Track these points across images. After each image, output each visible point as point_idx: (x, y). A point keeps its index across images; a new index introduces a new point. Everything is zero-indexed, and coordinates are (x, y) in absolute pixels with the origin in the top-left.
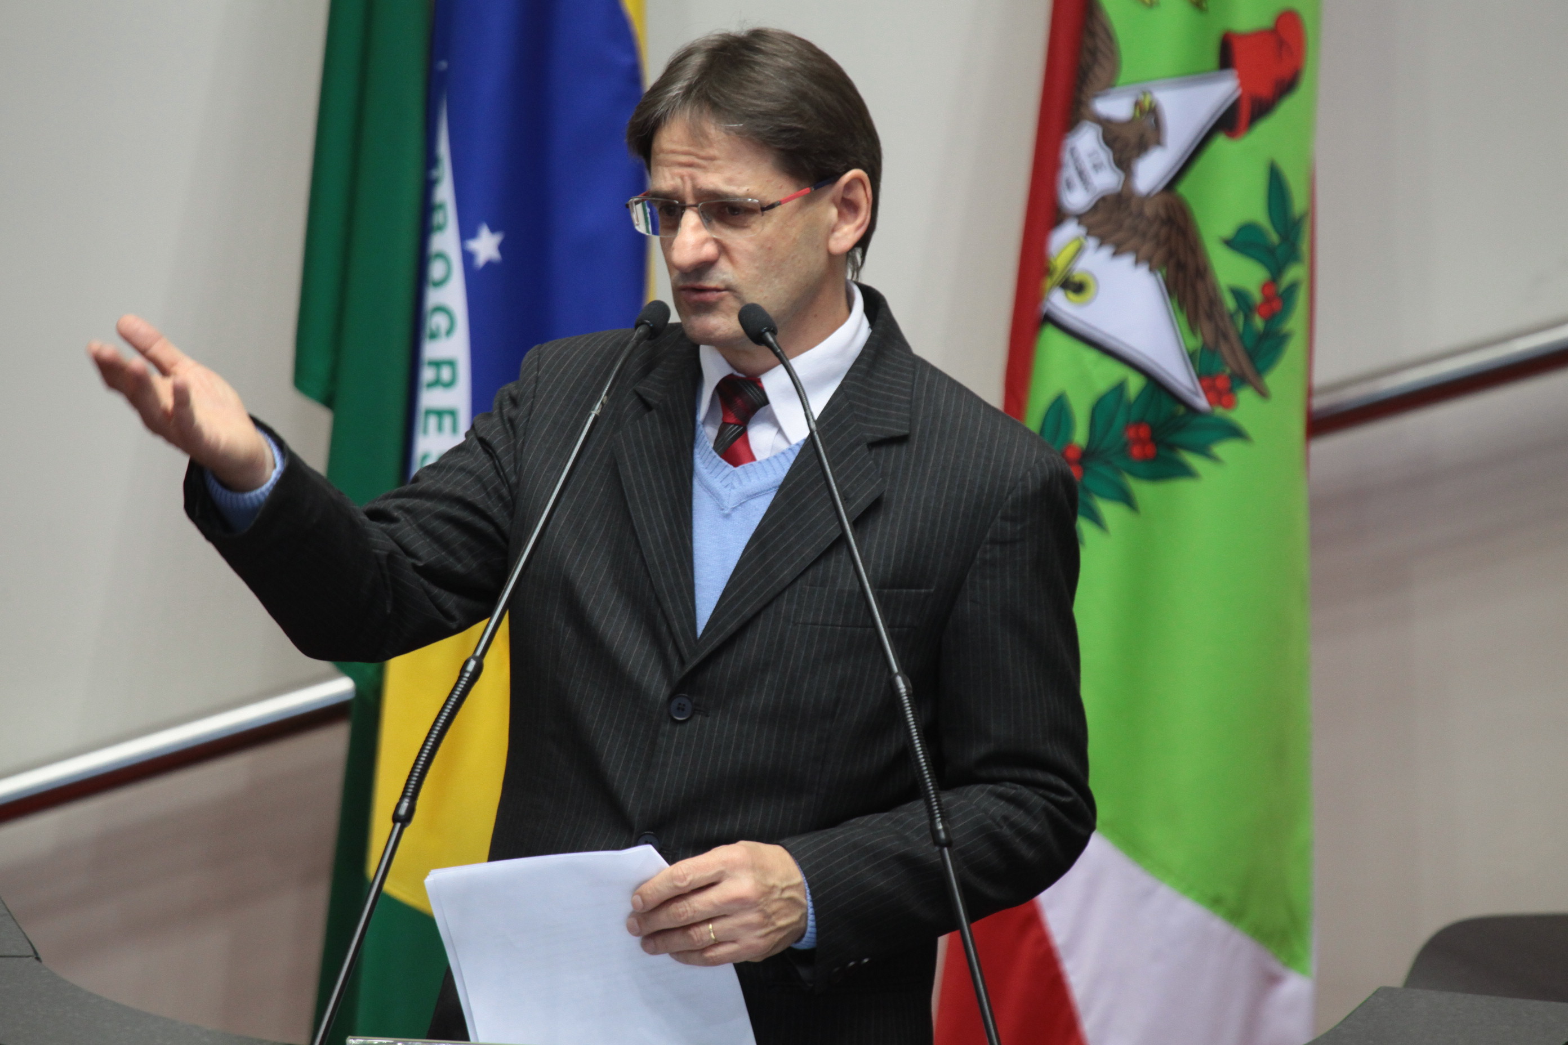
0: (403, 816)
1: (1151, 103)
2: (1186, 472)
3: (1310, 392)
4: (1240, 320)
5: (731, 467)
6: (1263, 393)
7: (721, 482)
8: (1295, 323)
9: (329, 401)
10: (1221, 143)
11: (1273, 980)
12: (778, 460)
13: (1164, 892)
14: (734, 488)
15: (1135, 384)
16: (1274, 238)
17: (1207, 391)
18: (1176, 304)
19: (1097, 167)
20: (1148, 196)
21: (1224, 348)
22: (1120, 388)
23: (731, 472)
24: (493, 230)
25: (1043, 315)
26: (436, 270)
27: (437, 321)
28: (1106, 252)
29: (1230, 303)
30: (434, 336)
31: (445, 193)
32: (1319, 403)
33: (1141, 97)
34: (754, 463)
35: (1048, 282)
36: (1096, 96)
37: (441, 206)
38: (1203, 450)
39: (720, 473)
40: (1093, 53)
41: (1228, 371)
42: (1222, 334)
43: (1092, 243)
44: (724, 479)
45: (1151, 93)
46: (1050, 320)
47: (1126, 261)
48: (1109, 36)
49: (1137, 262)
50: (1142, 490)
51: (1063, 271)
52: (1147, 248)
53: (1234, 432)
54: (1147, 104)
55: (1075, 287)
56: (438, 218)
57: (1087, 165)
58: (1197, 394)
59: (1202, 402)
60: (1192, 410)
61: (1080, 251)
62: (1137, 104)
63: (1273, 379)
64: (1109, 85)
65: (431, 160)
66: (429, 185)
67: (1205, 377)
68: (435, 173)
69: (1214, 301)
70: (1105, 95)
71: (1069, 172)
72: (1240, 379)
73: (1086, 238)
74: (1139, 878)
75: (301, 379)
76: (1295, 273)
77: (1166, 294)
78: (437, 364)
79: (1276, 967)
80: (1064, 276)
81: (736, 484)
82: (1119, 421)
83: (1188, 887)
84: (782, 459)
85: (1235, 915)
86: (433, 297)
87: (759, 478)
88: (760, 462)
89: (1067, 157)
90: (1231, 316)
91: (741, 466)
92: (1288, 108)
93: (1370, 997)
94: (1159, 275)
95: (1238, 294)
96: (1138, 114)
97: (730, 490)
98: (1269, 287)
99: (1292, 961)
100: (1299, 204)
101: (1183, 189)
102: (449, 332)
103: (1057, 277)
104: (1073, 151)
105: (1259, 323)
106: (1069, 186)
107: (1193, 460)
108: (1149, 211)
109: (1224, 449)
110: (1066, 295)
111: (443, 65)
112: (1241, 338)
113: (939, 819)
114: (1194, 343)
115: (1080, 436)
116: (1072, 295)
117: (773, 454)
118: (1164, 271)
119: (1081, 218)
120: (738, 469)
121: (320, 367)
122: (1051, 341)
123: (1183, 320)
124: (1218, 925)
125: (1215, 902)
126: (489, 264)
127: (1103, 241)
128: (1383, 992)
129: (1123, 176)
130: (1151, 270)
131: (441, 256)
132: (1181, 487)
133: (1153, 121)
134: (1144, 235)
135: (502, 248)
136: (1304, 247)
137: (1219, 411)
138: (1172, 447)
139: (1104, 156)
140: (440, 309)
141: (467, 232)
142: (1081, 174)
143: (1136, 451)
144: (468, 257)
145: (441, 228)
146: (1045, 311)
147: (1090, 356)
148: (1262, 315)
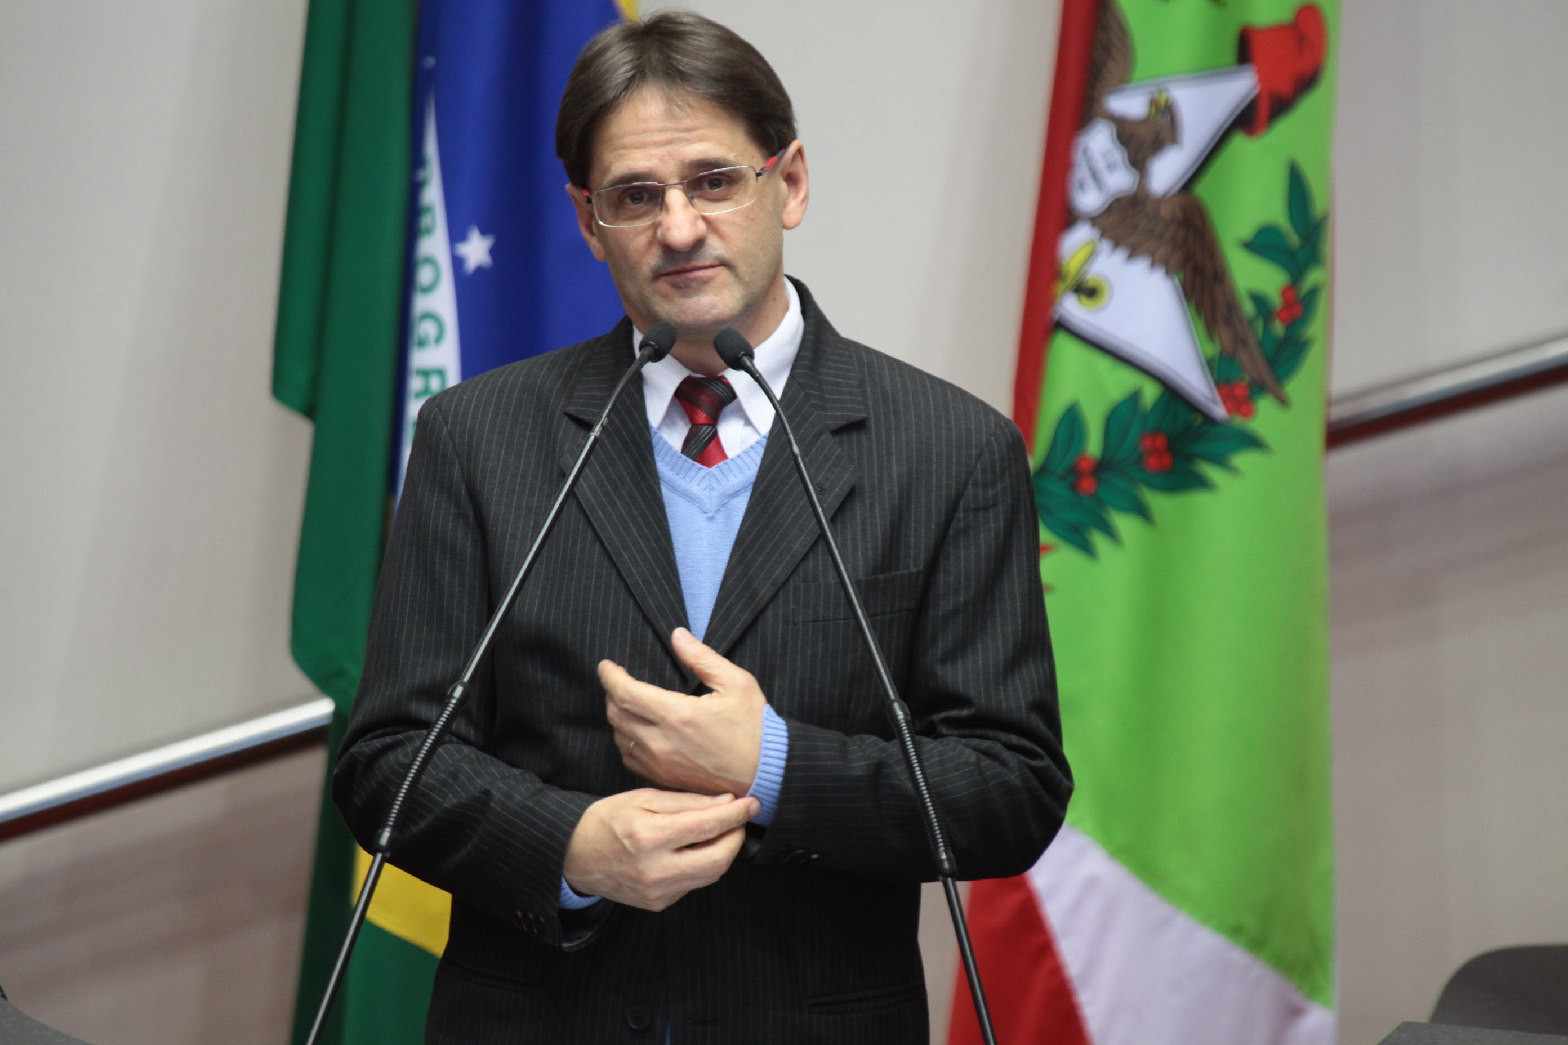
0: (383, 846)
1: (1167, 102)
2: (1202, 483)
3: (1329, 402)
4: (1260, 326)
5: (705, 468)
6: (1283, 401)
7: (698, 485)
8: (1314, 329)
9: (309, 412)
10: (1240, 142)
11: (1294, 1013)
12: (748, 455)
13: (1182, 921)
14: (713, 489)
15: (1151, 392)
16: (1294, 239)
17: (1225, 400)
18: (1193, 308)
19: (1111, 167)
20: (1162, 199)
21: (1243, 356)
22: (1134, 398)
23: (707, 474)
24: (484, 232)
25: (1055, 322)
26: (424, 275)
27: (425, 329)
28: (1119, 256)
29: (1248, 308)
30: (422, 343)
31: (433, 195)
32: (1339, 412)
33: (1156, 95)
34: (726, 461)
35: (1060, 287)
36: (1110, 92)
37: (429, 209)
38: (1221, 461)
39: (694, 477)
40: (1107, 49)
41: (1247, 378)
42: (1240, 341)
43: (1105, 246)
44: (700, 481)
45: (1167, 90)
46: (1061, 326)
47: (1141, 267)
48: (1123, 31)
49: (1153, 265)
50: (1158, 502)
51: (1076, 275)
52: (1162, 252)
53: (1253, 442)
54: (1163, 101)
55: (1088, 291)
56: (425, 221)
57: (1101, 165)
58: (1215, 402)
59: (1219, 411)
60: (1209, 420)
61: (1092, 255)
62: (1153, 103)
63: (1295, 387)
64: (1122, 82)
65: (417, 160)
66: (415, 189)
67: (1223, 385)
68: (422, 174)
69: (1232, 306)
70: (1121, 91)
71: (1080, 173)
72: (1259, 387)
73: (1100, 240)
74: (1155, 906)
75: (280, 388)
76: (1314, 277)
77: (1183, 298)
78: (426, 374)
79: (1297, 998)
80: (1077, 281)
81: (715, 485)
82: (1135, 431)
83: (1207, 917)
84: (753, 454)
85: (1256, 945)
86: (421, 304)
87: (735, 476)
88: (732, 460)
89: (1079, 157)
90: (1250, 322)
91: (715, 466)
92: (1309, 105)
93: (1393, 1033)
94: (1177, 280)
95: (1259, 300)
96: (1153, 111)
97: (710, 492)
98: (1289, 292)
99: (1314, 992)
100: (1319, 205)
101: (1201, 189)
102: (439, 339)
103: (1070, 280)
104: (1085, 151)
105: (1278, 328)
106: (1082, 186)
107: (1211, 472)
108: (1165, 212)
109: (1244, 460)
110: (1080, 300)
111: (430, 62)
112: (1260, 344)
113: (943, 849)
114: (1211, 349)
115: (1094, 446)
116: (1085, 300)
117: (743, 449)
118: (1181, 275)
119: (1095, 220)
120: (714, 469)
121: (299, 375)
122: (1063, 349)
123: (1201, 326)
124: (1238, 956)
125: (1235, 932)
126: (479, 270)
127: (1117, 244)
128: (1407, 1028)
129: (1137, 176)
130: (1168, 272)
131: (430, 261)
132: (1198, 499)
133: (1169, 119)
134: (1160, 237)
135: (493, 252)
136: (1326, 249)
137: (1238, 420)
138: (1190, 458)
139: (1118, 155)
140: (429, 316)
141: (456, 235)
142: (1095, 175)
143: (1153, 461)
144: (457, 262)
145: (429, 231)
146: (1056, 317)
147: (1103, 364)
148: (1282, 320)
